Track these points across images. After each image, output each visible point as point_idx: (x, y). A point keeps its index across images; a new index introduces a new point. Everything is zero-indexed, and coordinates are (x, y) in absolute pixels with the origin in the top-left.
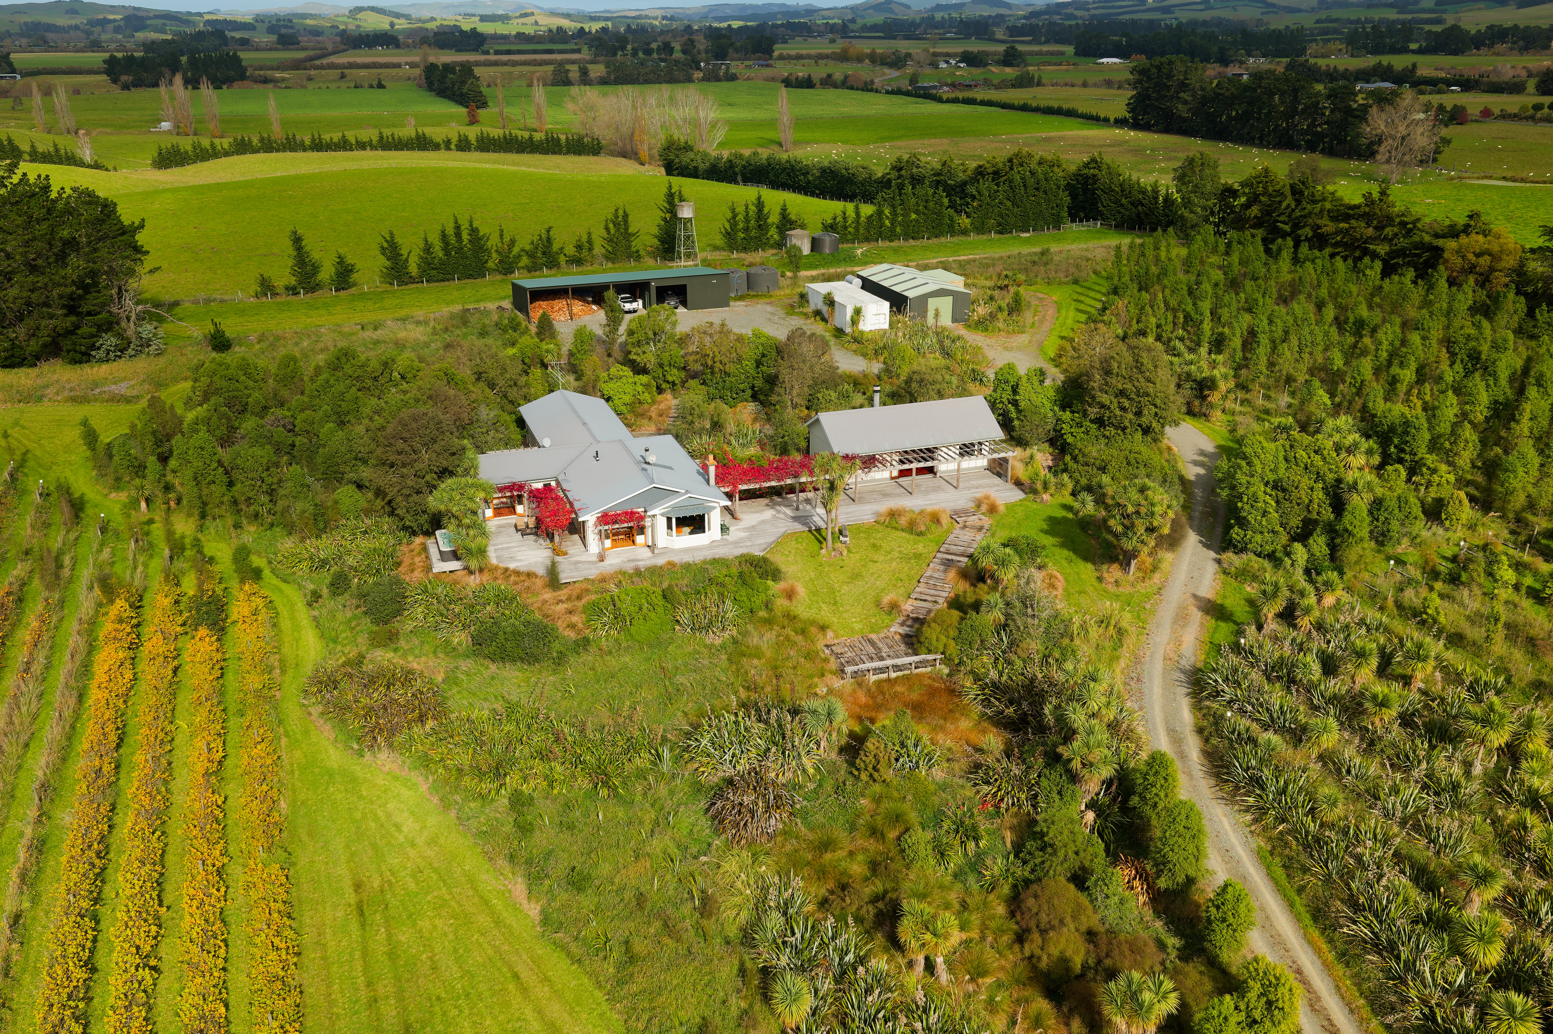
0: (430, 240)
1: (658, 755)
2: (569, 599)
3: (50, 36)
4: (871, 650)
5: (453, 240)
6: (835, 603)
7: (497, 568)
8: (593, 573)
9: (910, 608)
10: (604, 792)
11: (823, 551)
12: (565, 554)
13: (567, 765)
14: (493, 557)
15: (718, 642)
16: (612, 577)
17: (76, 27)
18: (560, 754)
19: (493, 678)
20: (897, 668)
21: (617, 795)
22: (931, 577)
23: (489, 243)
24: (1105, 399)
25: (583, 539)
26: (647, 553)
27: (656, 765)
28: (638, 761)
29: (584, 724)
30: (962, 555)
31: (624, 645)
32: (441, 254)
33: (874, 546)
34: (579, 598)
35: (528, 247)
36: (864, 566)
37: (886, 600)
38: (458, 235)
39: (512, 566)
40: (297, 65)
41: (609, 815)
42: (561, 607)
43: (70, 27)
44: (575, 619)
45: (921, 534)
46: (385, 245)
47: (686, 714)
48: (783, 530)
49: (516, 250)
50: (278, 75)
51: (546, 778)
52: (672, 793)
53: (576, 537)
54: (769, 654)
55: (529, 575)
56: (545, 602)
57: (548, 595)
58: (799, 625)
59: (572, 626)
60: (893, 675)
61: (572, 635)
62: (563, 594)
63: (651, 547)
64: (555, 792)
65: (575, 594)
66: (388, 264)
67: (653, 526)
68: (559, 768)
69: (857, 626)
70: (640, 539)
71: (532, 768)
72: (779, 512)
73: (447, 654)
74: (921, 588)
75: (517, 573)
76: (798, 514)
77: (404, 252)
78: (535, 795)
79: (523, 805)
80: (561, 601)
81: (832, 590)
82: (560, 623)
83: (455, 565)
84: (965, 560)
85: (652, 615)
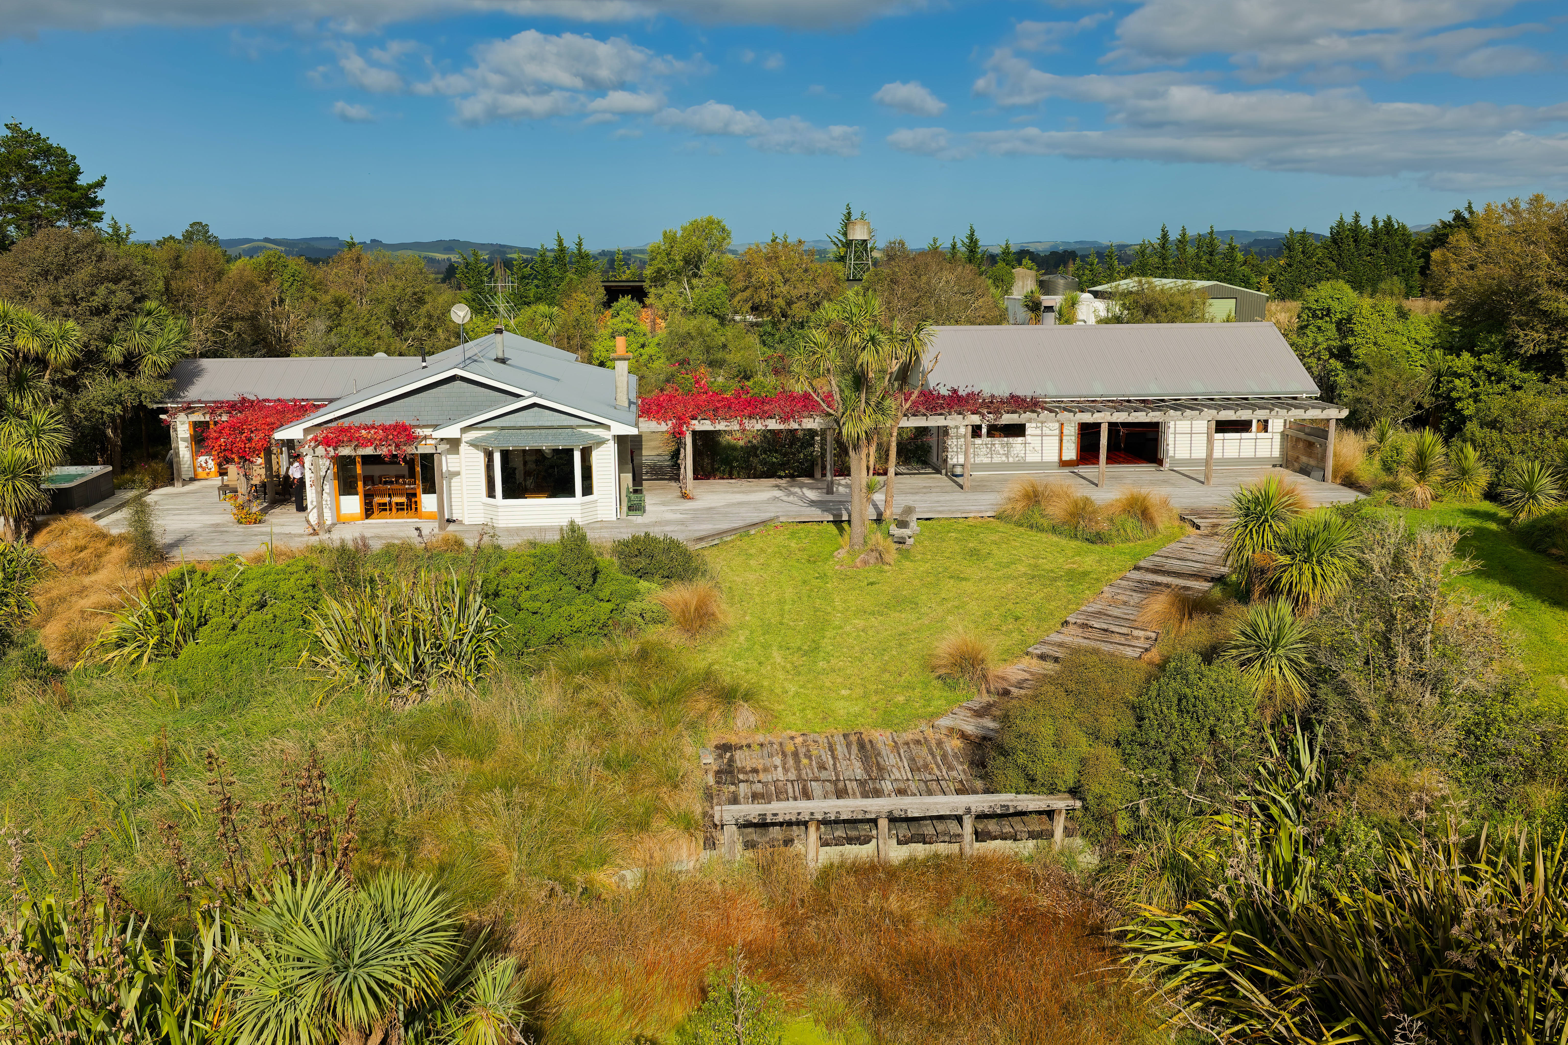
9: (1020, 676)
11: (841, 552)
22: (1099, 614)
33: (973, 553)
36: (932, 584)
45: (1095, 539)
48: (771, 515)
69: (846, 708)
74: (1064, 635)
84: (1206, 586)
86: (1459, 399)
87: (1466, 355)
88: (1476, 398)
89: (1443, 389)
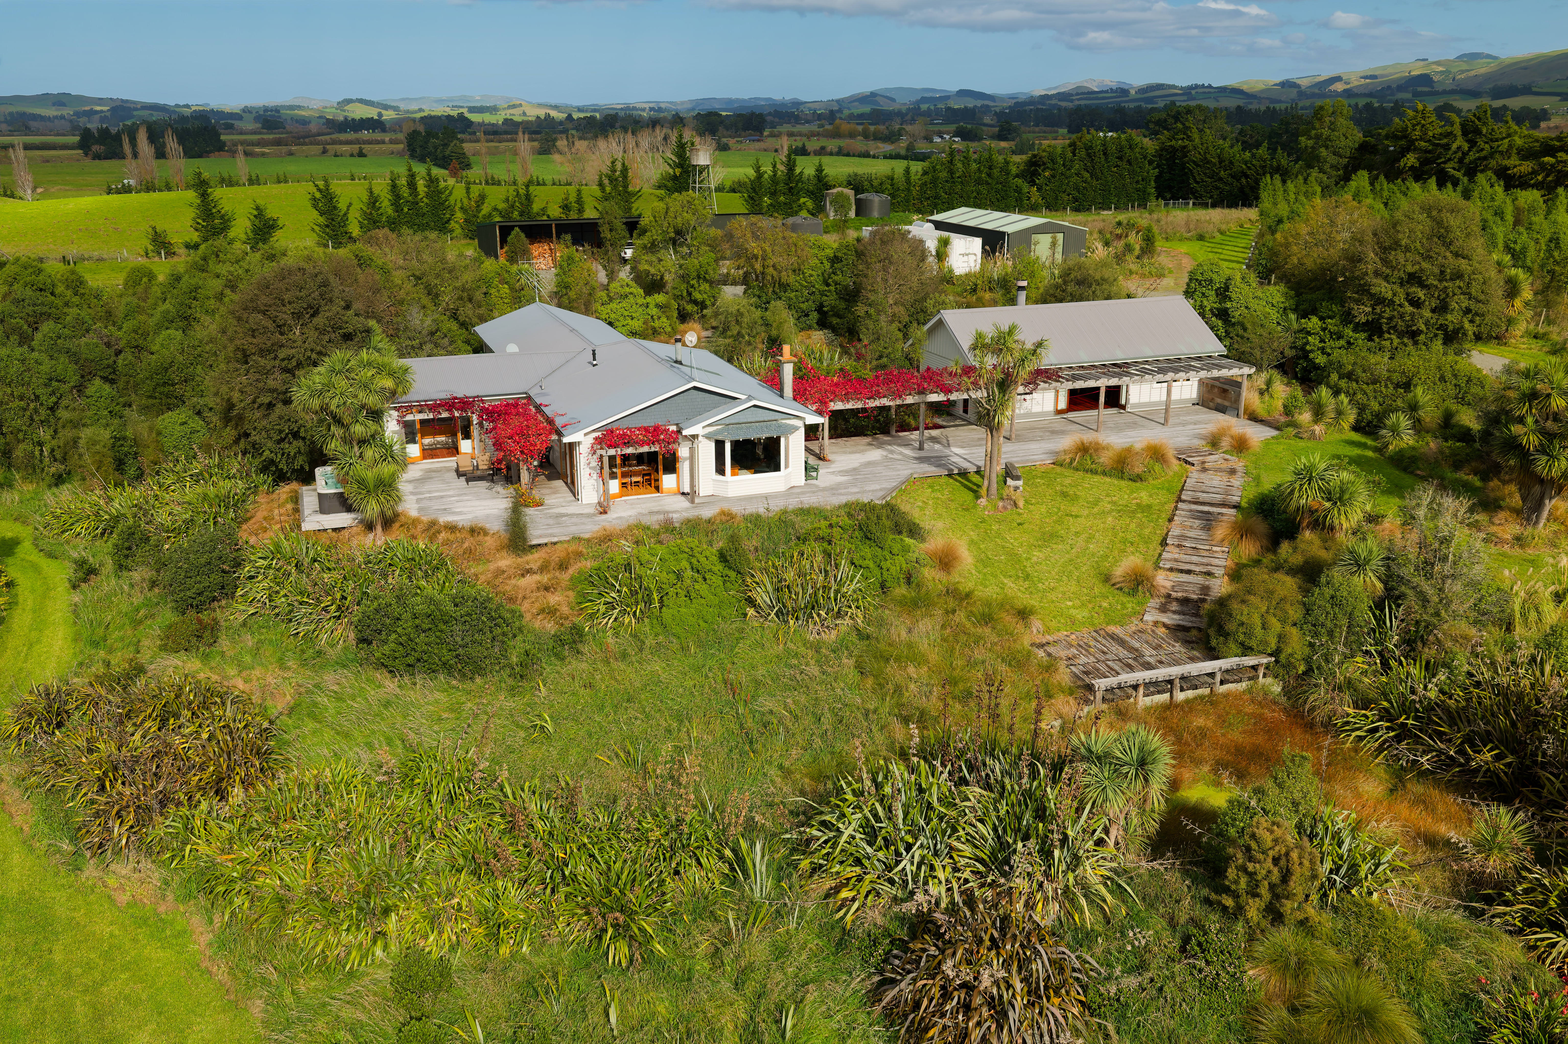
0: (376, 191)
1: (741, 861)
2: (543, 569)
3: (33, 124)
4: (1123, 653)
5: (405, 192)
6: (1027, 577)
7: (415, 522)
8: (590, 529)
9: (1168, 584)
10: (620, 951)
11: (983, 501)
12: (539, 504)
13: (534, 885)
14: (410, 507)
15: (831, 637)
16: (622, 535)
17: (62, 117)
18: (516, 861)
19: (387, 704)
20: (1187, 681)
21: (649, 958)
22: (1183, 537)
23: (452, 200)
24: (1383, 288)
25: (572, 485)
26: (682, 503)
27: (734, 882)
28: (694, 874)
29: (572, 793)
30: (1223, 505)
31: (650, 642)
32: (390, 211)
33: (1064, 495)
34: (563, 566)
35: (502, 206)
36: (1059, 522)
37: (1119, 571)
38: (412, 185)
39: (443, 519)
40: (278, 143)
41: (634, 1012)
42: (530, 581)
43: (56, 117)
44: (553, 599)
45: (1138, 478)
46: (318, 195)
47: (786, 773)
48: (907, 473)
49: (485, 210)
50: (258, 150)
51: (484, 918)
52: (781, 952)
53: (559, 483)
54: (934, 657)
55: (474, 531)
56: (500, 572)
57: (506, 561)
58: (978, 609)
59: (550, 612)
60: (1180, 696)
61: (551, 627)
62: (534, 559)
63: (690, 495)
64: (505, 950)
65: (555, 558)
66: (321, 220)
67: (692, 458)
68: (514, 894)
69: (1080, 614)
70: (668, 481)
71: (450, 895)
72: (892, 452)
73: (304, 663)
74: (1171, 553)
75: (452, 528)
76: (922, 454)
77: (342, 205)
78: (456, 960)
79: (423, 988)
80: (529, 571)
81: (1014, 557)
82: (526, 605)
83: (342, 519)
84: (1233, 511)
85: (702, 587)
86: (1312, 351)
87: (1315, 319)
88: (1323, 350)
89: (1299, 343)
